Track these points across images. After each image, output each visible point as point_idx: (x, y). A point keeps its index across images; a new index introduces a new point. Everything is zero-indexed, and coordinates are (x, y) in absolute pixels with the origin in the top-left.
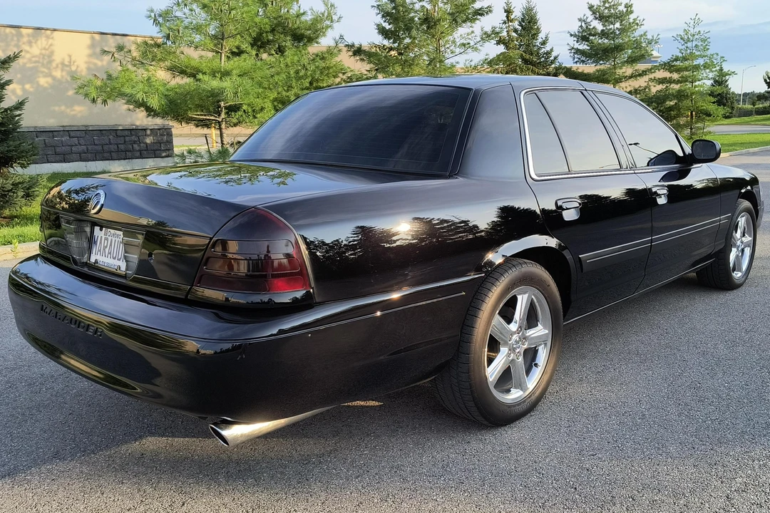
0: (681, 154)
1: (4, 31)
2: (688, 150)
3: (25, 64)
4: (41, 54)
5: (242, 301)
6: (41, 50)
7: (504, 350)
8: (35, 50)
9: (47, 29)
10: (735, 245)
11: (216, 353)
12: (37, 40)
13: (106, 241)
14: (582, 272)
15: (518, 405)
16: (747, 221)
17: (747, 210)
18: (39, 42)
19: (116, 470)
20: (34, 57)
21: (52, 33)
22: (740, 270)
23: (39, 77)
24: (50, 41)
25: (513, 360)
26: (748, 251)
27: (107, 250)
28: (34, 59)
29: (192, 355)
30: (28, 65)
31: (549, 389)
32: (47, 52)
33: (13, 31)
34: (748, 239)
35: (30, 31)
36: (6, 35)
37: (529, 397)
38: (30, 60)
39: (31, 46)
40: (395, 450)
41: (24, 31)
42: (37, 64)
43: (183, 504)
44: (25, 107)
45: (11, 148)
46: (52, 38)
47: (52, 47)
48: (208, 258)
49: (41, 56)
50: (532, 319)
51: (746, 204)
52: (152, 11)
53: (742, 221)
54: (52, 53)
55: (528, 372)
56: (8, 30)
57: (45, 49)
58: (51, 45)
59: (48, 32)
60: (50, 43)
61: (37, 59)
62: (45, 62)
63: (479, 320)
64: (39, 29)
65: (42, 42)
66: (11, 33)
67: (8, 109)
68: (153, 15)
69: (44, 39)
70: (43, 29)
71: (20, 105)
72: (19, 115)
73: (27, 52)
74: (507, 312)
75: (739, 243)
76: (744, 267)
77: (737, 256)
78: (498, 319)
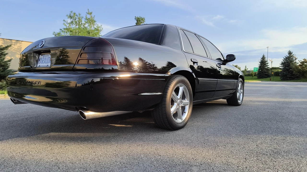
0: (223, 60)
1: (7, 41)
2: (225, 58)
3: (12, 51)
4: (18, 48)
5: (93, 69)
6: (18, 47)
7: (176, 104)
8: (16, 47)
9: (20, 41)
10: (238, 92)
11: (82, 85)
12: (17, 44)
13: (43, 59)
14: (198, 84)
15: (180, 124)
16: (241, 84)
17: (241, 81)
18: (17, 45)
19: (40, 139)
20: (15, 49)
21: (21, 42)
22: (240, 100)
23: (16, 55)
24: (21, 44)
25: (178, 108)
26: (242, 94)
27: (44, 61)
28: (15, 50)
29: (74, 88)
30: (13, 51)
31: (188, 123)
32: (20, 48)
33: (10, 41)
34: (242, 91)
35: (15, 41)
36: (7, 42)
37: (183, 122)
38: (14, 50)
39: (15, 46)
40: (139, 135)
41: (13, 41)
42: (16, 51)
43: (66, 147)
44: (11, 61)
45: (5, 73)
46: (22, 43)
47: (21, 46)
48: (79, 60)
49: (18, 49)
50: (183, 97)
51: (241, 79)
52: (54, 33)
53: (240, 85)
54: (21, 48)
55: (182, 114)
56: (8, 40)
57: (19, 47)
58: (21, 45)
59: (20, 42)
60: (20, 45)
61: (16, 50)
62: (19, 50)
63: (169, 90)
64: (18, 41)
65: (18, 45)
66: (9, 41)
67: (6, 61)
68: (55, 34)
69: (19, 44)
70: (19, 41)
71: (10, 61)
72: (9, 64)
73: (13, 47)
74: (177, 91)
75: (239, 91)
76: (241, 100)
77: (239, 95)
78: (174, 93)
